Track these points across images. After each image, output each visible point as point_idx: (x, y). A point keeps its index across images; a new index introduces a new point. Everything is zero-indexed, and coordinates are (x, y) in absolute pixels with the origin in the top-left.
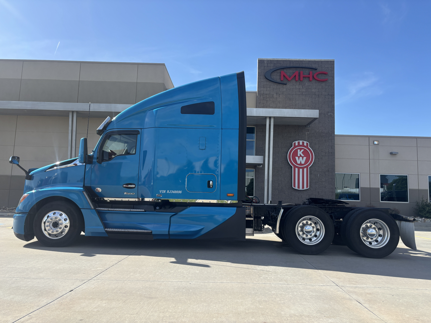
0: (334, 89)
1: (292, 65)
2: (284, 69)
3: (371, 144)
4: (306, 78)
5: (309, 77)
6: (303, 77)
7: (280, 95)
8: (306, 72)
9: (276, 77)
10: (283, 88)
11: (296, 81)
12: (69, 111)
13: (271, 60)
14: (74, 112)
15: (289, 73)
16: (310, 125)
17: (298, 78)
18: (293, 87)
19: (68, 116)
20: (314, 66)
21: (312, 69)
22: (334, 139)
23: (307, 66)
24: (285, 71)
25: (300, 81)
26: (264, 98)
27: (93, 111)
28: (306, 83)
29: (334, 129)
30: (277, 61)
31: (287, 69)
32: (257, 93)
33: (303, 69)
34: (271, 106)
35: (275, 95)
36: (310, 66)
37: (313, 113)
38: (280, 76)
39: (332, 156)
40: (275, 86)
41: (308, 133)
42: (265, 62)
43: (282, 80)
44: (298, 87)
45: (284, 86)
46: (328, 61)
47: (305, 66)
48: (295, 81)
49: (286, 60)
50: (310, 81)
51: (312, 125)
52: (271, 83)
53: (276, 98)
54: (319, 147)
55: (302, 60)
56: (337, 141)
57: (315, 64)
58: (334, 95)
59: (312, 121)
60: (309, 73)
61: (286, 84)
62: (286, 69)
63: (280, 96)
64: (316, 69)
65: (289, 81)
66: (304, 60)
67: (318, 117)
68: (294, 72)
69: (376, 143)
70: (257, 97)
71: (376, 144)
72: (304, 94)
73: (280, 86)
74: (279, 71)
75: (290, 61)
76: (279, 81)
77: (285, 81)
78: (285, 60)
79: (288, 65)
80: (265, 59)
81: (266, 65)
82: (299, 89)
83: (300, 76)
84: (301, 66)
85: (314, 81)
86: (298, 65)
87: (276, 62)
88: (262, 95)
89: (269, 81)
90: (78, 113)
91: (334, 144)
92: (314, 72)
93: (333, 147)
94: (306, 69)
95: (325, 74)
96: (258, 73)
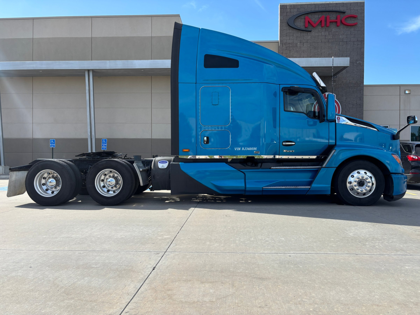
0: (364, 34)
1: (317, 9)
2: (308, 14)
3: (402, 93)
4: (333, 23)
5: (336, 22)
6: (330, 22)
7: (304, 43)
8: (333, 17)
9: (300, 24)
10: (308, 36)
11: (322, 27)
12: (85, 70)
13: (294, 5)
14: (90, 71)
15: (315, 18)
16: (337, 76)
17: (324, 23)
18: (318, 33)
19: (85, 76)
20: (342, 9)
21: (339, 13)
22: (363, 90)
23: (334, 9)
24: (310, 16)
25: (327, 26)
26: (286, 47)
27: (109, 68)
28: (333, 28)
29: (364, 79)
30: (301, 5)
31: (312, 14)
32: (279, 42)
33: (330, 13)
34: (294, 56)
35: (299, 44)
36: (338, 9)
37: (343, 61)
38: (305, 22)
39: (360, 107)
40: (298, 34)
41: (335, 84)
42: (288, 7)
43: (306, 27)
44: (324, 34)
45: (309, 33)
46: (358, 3)
47: (332, 9)
48: (320, 27)
49: (311, 3)
50: (338, 26)
51: (339, 75)
52: (295, 31)
53: (300, 47)
54: (346, 98)
55: (329, 3)
56: (366, 92)
57: (343, 6)
58: (364, 41)
59: (340, 71)
60: (337, 17)
61: (310, 31)
62: (310, 14)
63: (305, 45)
64: (344, 13)
65: (314, 27)
66: (331, 3)
67: (348, 65)
68: (319, 17)
69: (407, 92)
70: (279, 47)
71: (407, 94)
72: (330, 41)
73: (305, 34)
74: (303, 17)
75: (315, 5)
76: (303, 28)
77: (310, 28)
78: (309, 3)
79: (313, 10)
80: (288, 4)
81: (289, 10)
82: (325, 35)
83: (326, 21)
84: (327, 9)
85: (342, 26)
86: (324, 9)
87: (299, 7)
88: (284, 44)
89: (292, 28)
90: (94, 71)
91: (363, 95)
92: (342, 16)
93: (361, 98)
94: (333, 13)
95: (354, 17)
96: (280, 20)
